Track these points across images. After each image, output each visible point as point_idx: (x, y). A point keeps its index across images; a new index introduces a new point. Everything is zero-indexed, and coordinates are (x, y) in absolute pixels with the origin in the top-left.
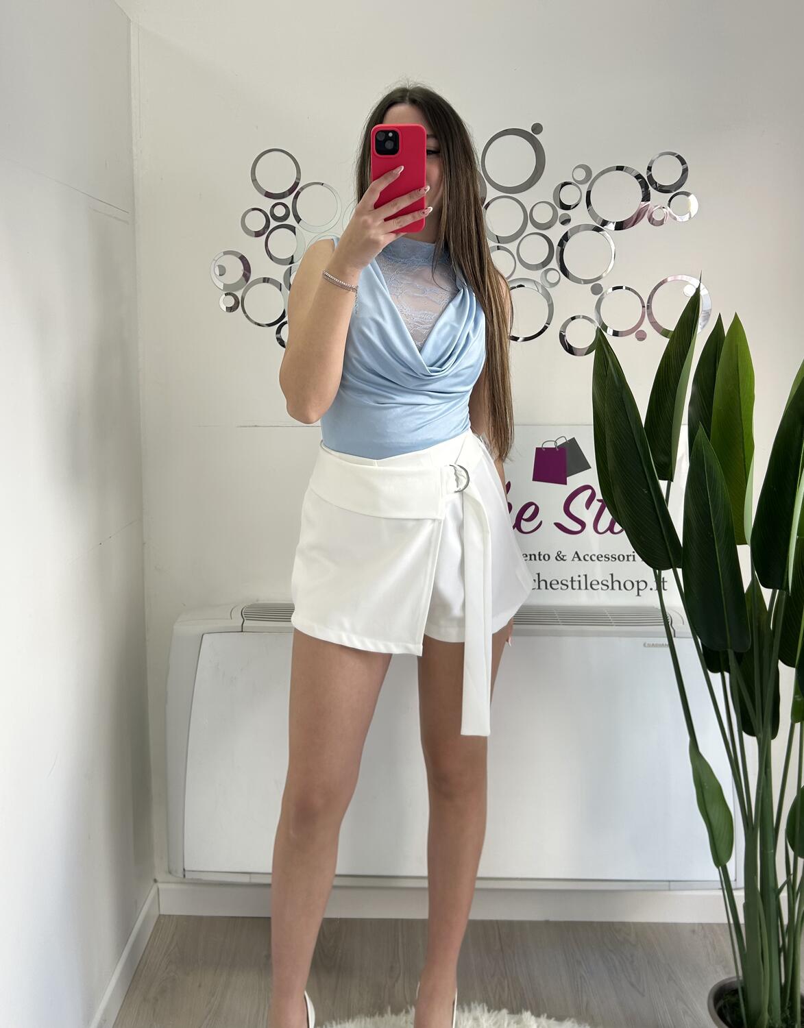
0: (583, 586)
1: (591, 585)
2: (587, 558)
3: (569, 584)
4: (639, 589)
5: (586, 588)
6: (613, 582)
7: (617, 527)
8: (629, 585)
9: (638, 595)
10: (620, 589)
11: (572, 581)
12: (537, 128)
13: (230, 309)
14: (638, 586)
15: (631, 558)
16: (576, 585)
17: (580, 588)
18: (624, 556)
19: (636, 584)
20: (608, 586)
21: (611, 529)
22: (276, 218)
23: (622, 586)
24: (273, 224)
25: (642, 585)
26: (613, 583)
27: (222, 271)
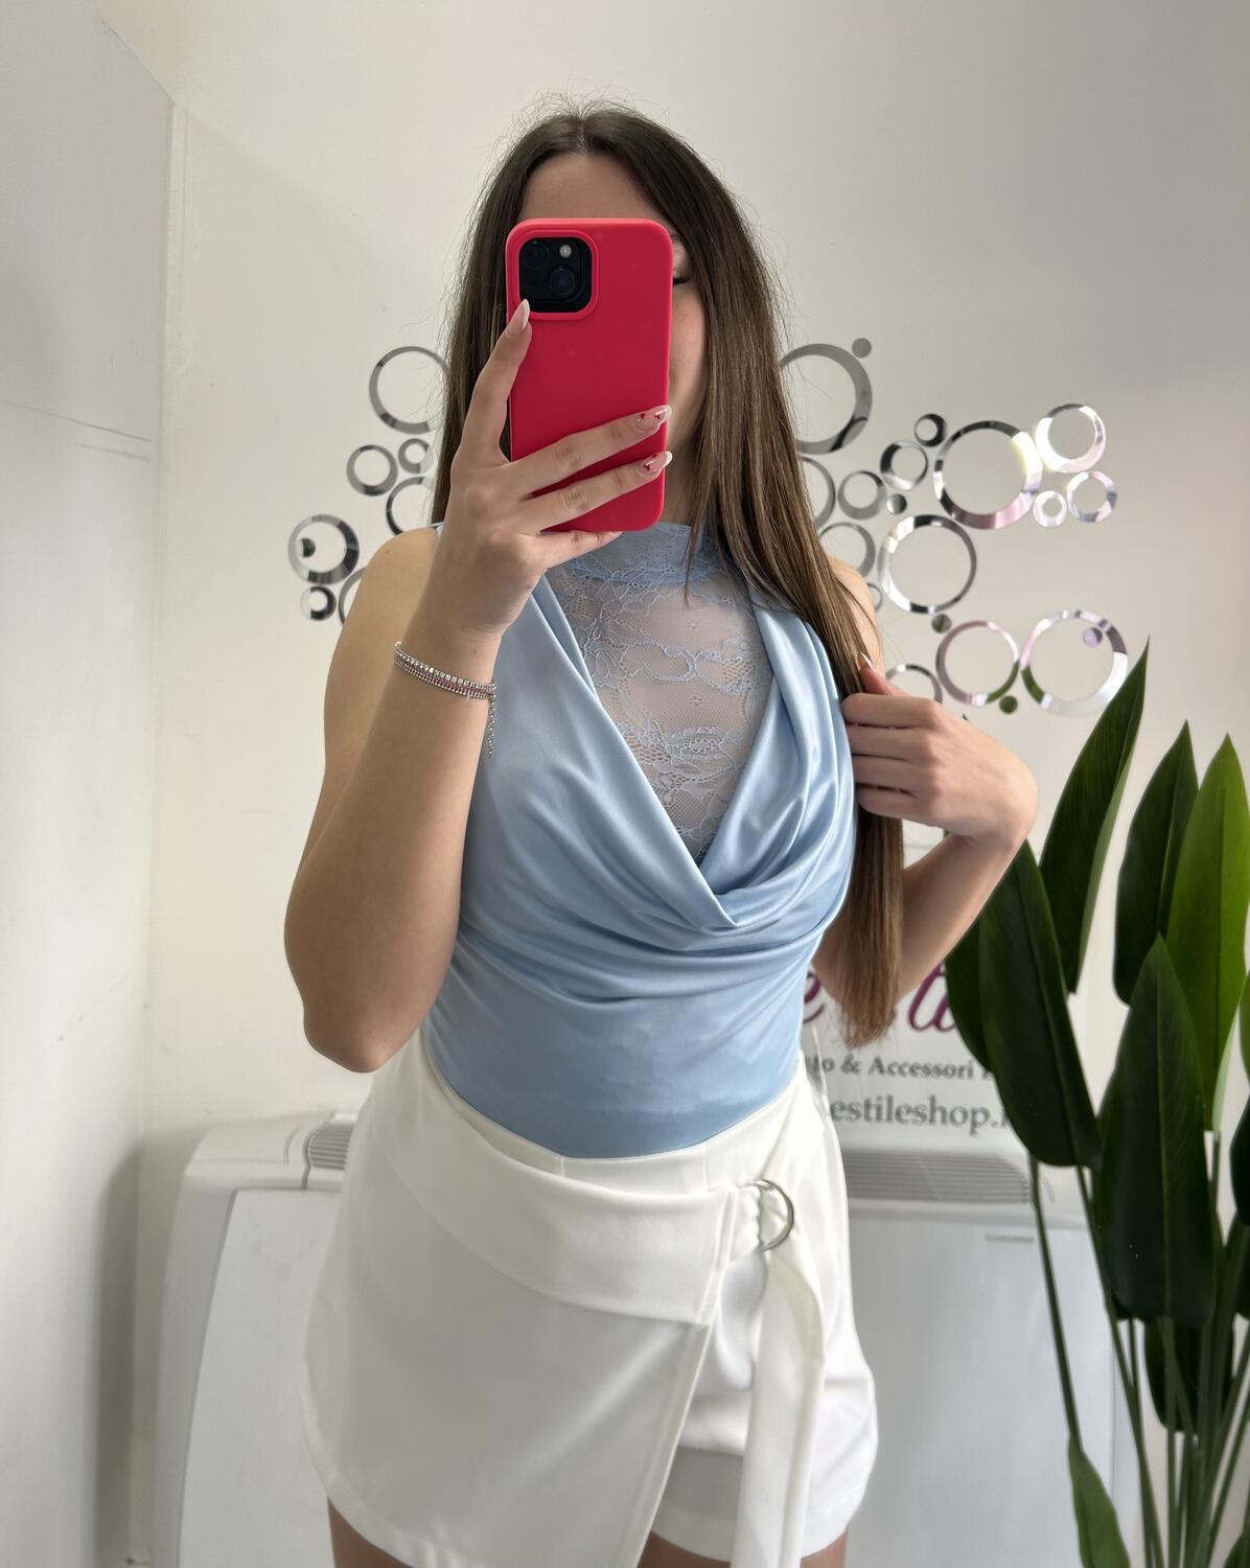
0: (884, 1115)
1: (898, 1114)
2: (895, 1069)
3: (862, 1110)
4: (974, 1124)
5: (889, 1119)
6: (933, 1110)
7: (948, 1019)
8: (959, 1117)
9: (973, 1132)
10: (944, 1121)
11: (868, 1105)
12: (863, 347)
13: (318, 616)
14: (973, 1119)
15: (966, 1073)
16: (873, 1113)
17: (879, 1118)
18: (954, 1070)
19: (970, 1115)
20: (924, 1117)
21: (936, 1022)
22: (409, 466)
23: (948, 1117)
24: (403, 475)
25: (980, 1117)
26: (932, 1113)
27: (309, 549)
